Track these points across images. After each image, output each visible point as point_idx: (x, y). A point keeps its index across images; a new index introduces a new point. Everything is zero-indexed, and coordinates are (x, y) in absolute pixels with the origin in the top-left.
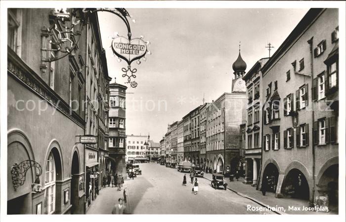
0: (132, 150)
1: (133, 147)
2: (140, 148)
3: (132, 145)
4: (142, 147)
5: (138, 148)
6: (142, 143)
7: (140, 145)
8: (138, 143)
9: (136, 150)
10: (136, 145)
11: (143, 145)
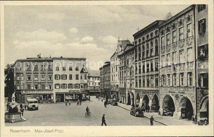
0: (61, 82)
1: (64, 77)
2: (74, 78)
3: (61, 72)
4: (77, 76)
5: (71, 78)
6: (77, 69)
7: (74, 73)
8: (71, 69)
9: (68, 82)
10: (68, 73)
11: (78, 73)
